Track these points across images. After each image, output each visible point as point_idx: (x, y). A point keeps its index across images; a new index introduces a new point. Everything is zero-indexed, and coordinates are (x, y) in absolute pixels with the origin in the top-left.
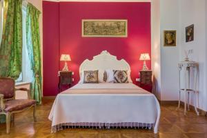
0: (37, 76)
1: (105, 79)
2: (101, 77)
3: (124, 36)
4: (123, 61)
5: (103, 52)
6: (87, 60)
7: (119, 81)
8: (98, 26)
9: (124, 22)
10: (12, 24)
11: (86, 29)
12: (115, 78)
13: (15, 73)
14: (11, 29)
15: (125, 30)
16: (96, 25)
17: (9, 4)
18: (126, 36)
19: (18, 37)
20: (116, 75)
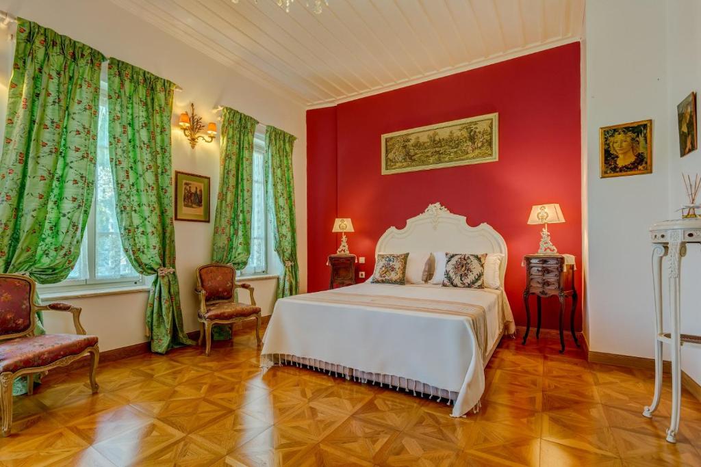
0: (289, 264)
1: (429, 275)
2: (416, 270)
3: (488, 160)
4: (485, 227)
5: (431, 207)
6: (393, 229)
7: (457, 281)
8: (418, 145)
9: (488, 122)
10: (233, 172)
11: (391, 156)
12: (447, 273)
13: (240, 259)
14: (232, 181)
15: (490, 143)
16: (412, 142)
17: (228, 139)
18: (495, 157)
19: (245, 193)
20: (450, 267)
